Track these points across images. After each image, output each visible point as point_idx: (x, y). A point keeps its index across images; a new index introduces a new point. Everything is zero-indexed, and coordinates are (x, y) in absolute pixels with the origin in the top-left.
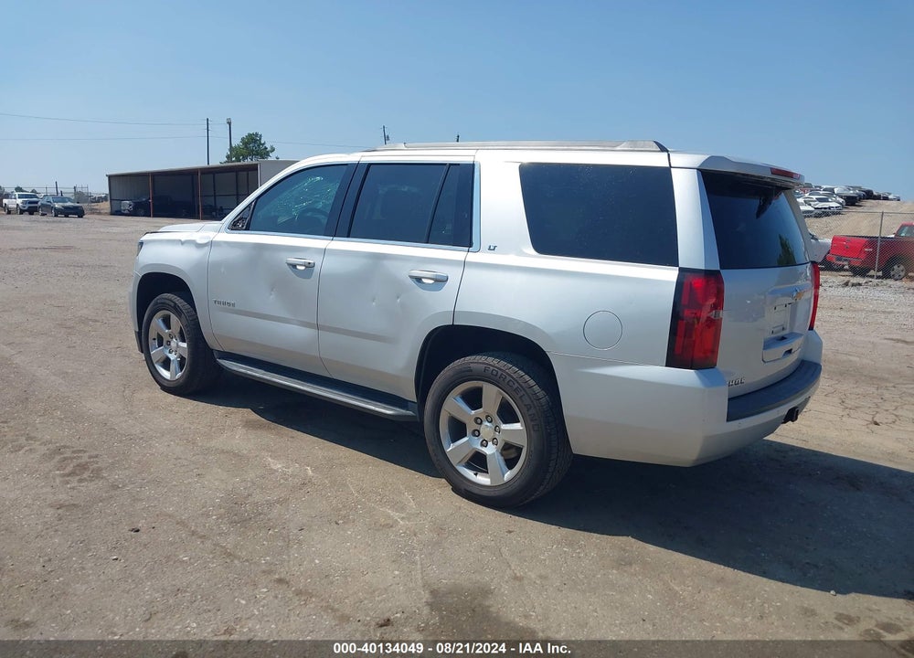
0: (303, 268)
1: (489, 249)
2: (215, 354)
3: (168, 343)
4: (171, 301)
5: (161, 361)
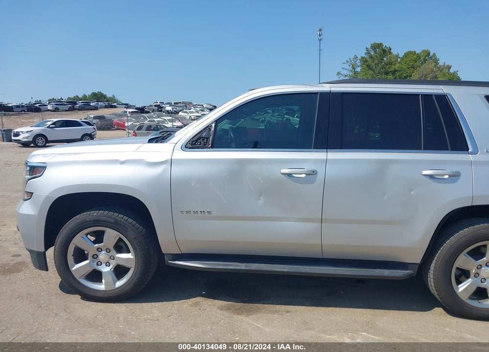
0: (304, 176)
1: (487, 152)
2: (166, 258)
3: (95, 257)
4: (109, 217)
5: (85, 275)
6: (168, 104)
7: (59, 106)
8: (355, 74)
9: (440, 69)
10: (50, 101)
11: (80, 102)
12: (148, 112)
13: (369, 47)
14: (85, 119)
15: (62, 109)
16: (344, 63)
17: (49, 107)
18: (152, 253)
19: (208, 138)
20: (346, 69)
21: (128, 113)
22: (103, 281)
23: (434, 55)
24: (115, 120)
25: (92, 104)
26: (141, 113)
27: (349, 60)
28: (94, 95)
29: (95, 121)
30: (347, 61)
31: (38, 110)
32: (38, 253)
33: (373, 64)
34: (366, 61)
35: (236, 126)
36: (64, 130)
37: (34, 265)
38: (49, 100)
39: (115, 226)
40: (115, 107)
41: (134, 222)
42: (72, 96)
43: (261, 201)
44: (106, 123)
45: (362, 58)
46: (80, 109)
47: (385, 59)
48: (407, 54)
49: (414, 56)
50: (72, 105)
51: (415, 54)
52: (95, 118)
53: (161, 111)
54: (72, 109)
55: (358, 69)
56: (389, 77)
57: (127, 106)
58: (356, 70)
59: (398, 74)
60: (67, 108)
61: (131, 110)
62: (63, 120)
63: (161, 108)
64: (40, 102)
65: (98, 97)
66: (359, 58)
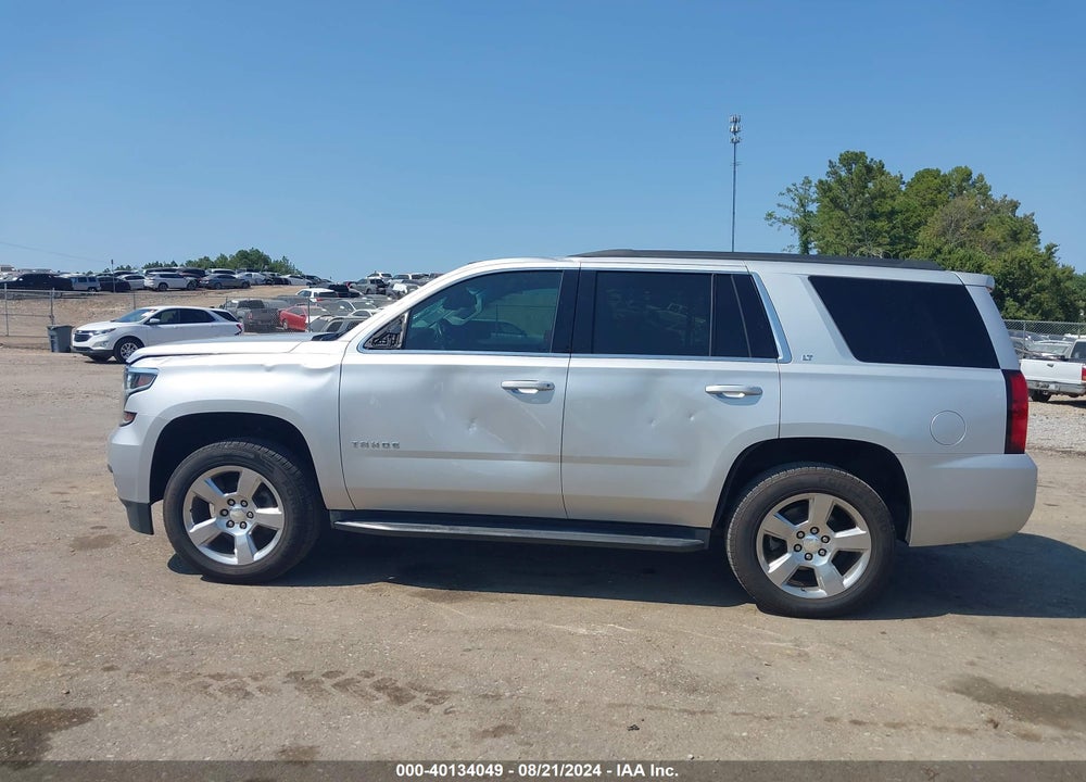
0: (535, 391)
1: (805, 359)
2: (331, 516)
3: (224, 513)
4: (247, 451)
5: (210, 541)
6: (400, 277)
7: (167, 278)
8: (804, 217)
9: (995, 208)
10: (150, 268)
11: (213, 270)
12: (355, 295)
13: (836, 160)
14: (221, 307)
15: (173, 286)
16: (782, 194)
17: (148, 282)
18: (310, 508)
19: (397, 335)
20: (786, 207)
21: (312, 296)
22: (236, 551)
23: (981, 177)
24: (285, 311)
25: (236, 276)
26: (341, 296)
27: (792, 188)
28: (243, 255)
29: (241, 312)
30: (789, 190)
31: (123, 287)
32: (140, 505)
33: (845, 197)
34: (830, 189)
35: (467, 320)
36: (177, 328)
37: (132, 526)
38: (146, 267)
39: (256, 464)
40: (286, 282)
41: (284, 460)
42: (195, 259)
43: (474, 429)
44: (265, 316)
45: (821, 182)
46: (213, 286)
47: (870, 185)
48: (921, 176)
49: (936, 181)
50: (196, 277)
51: (939, 175)
52: (242, 305)
53: (383, 293)
54: (195, 286)
55: (813, 207)
56: (879, 224)
57: (313, 281)
58: (809, 209)
59: (900, 217)
60: (183, 283)
61: (319, 290)
62: (177, 309)
63: (384, 286)
64: (127, 270)
65: (252, 260)
66: (815, 181)
